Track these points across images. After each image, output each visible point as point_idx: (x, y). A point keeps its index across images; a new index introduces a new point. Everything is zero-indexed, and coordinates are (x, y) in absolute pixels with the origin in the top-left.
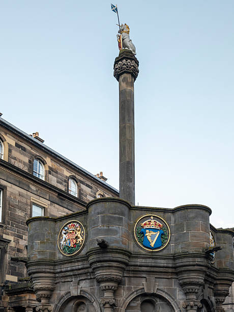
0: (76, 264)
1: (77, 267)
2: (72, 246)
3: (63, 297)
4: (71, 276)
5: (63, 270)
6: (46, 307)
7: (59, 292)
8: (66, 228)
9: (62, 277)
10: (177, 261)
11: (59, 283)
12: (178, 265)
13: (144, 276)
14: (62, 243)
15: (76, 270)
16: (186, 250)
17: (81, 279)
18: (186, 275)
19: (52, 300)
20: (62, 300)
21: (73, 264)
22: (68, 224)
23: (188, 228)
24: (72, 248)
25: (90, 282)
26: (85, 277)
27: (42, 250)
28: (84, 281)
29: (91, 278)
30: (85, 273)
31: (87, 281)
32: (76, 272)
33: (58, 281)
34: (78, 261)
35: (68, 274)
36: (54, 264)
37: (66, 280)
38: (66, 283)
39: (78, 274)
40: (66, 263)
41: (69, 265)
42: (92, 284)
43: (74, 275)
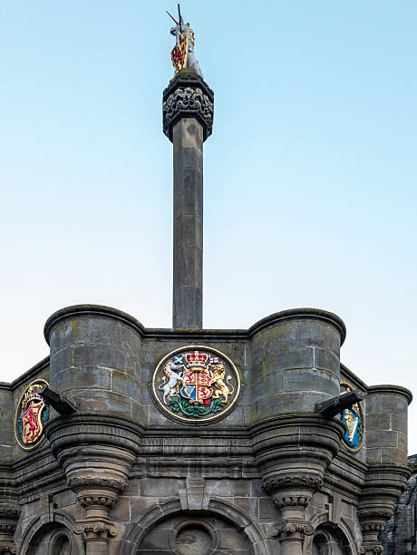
0: (211, 442)
1: (211, 450)
2: (201, 401)
3: (153, 509)
4: (186, 466)
5: (166, 450)
6: (108, 527)
7: (138, 497)
8: (179, 360)
9: (155, 466)
10: (373, 476)
11: (139, 477)
12: (373, 482)
13: (329, 491)
14: (166, 388)
15: (207, 455)
16: (391, 461)
17: (211, 475)
18: (380, 501)
19: (117, 513)
20: (151, 516)
21: (200, 442)
22: (183, 351)
23: (395, 426)
24: (200, 405)
25: (236, 486)
26: (225, 475)
27: (118, 390)
28: (218, 483)
29: (241, 478)
30: (228, 466)
31: (228, 482)
32: (204, 461)
33: (138, 473)
34: (215, 437)
35: (179, 460)
36: (145, 432)
37: (165, 474)
38: (163, 481)
39: (207, 466)
40: (179, 436)
41: (189, 441)
42: (240, 490)
43: (192, 466)
